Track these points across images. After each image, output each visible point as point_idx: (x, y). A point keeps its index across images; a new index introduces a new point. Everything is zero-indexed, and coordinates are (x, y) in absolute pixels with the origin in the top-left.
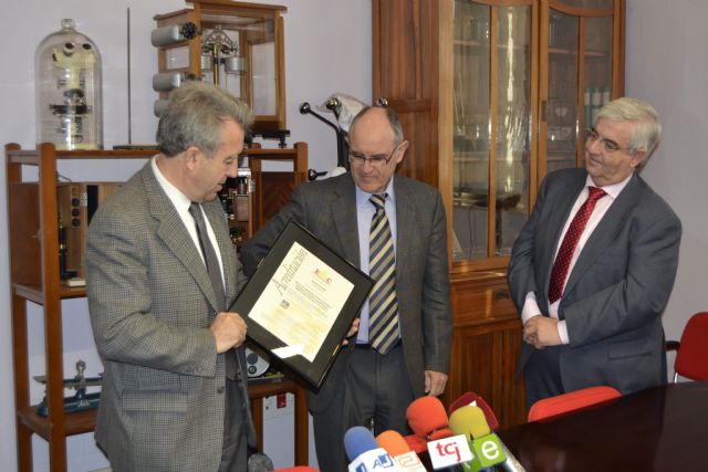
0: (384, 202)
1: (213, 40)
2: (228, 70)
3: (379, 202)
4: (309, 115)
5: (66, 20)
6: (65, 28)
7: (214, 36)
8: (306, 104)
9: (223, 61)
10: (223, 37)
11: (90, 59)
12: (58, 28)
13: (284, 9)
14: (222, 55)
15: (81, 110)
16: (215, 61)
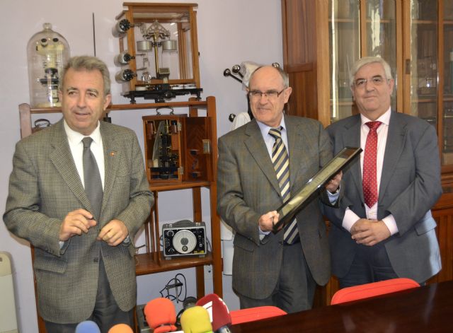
0: (280, 134)
1: (152, 30)
2: (164, 50)
3: (278, 134)
4: (230, 77)
5: (46, 24)
6: (46, 29)
7: (153, 28)
8: (227, 69)
9: (161, 44)
10: (160, 28)
11: (60, 48)
12: (41, 29)
13: (196, 5)
14: (160, 40)
15: (55, 82)
16: (154, 45)
